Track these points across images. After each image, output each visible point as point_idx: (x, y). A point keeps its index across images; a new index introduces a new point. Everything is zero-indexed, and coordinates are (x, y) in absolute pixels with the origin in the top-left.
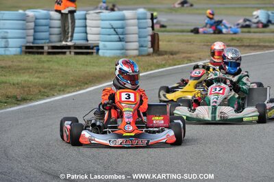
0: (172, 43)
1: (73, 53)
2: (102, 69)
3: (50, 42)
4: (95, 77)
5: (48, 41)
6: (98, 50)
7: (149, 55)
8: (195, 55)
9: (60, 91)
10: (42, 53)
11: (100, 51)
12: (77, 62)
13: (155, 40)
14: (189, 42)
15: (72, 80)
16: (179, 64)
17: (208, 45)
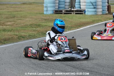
1: (74, 14)
2: (87, 20)
3: (65, 9)
4: (84, 23)
5: (64, 8)
6: (85, 12)
7: (106, 14)
9: (69, 29)
10: (62, 13)
12: (76, 17)
13: (109, 8)
15: (74, 25)
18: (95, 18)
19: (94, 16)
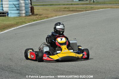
0: (40, 10)
2: (10, 23)
4: (8, 26)
11: (9, 15)
14: (46, 10)
16: (43, 20)
17: (55, 11)
18: (19, 20)
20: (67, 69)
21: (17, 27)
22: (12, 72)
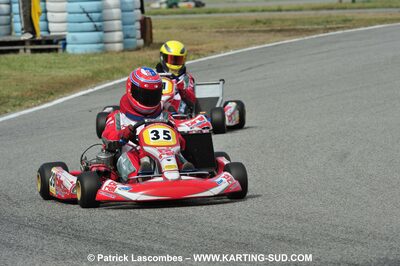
0: (170, 31)
1: (28, 51)
2: (73, 72)
4: (63, 83)
6: (65, 45)
8: (204, 46)
9: (14, 106)
11: (68, 46)
12: (35, 63)
13: (146, 27)
14: (194, 28)
15: (32, 90)
17: (222, 32)
18: (102, 65)
19: (96, 58)
20: (261, 227)
21: (96, 89)
22: (78, 238)
